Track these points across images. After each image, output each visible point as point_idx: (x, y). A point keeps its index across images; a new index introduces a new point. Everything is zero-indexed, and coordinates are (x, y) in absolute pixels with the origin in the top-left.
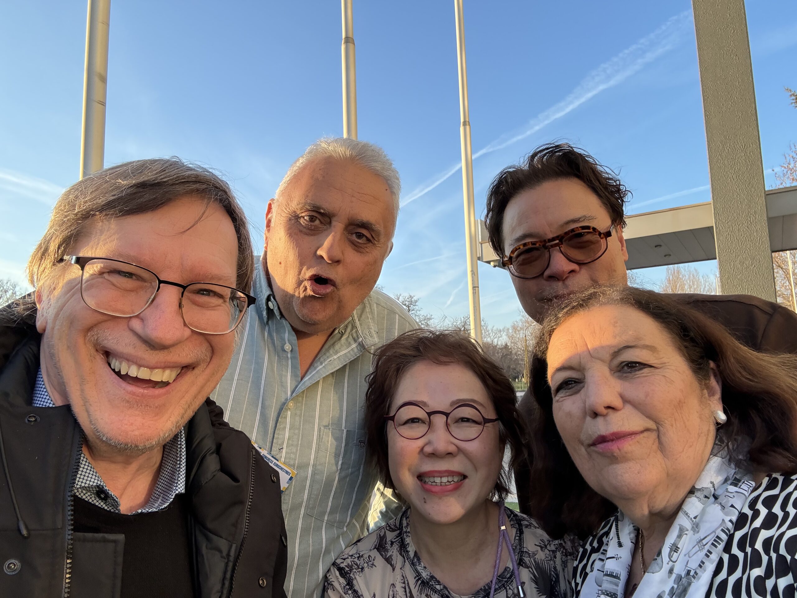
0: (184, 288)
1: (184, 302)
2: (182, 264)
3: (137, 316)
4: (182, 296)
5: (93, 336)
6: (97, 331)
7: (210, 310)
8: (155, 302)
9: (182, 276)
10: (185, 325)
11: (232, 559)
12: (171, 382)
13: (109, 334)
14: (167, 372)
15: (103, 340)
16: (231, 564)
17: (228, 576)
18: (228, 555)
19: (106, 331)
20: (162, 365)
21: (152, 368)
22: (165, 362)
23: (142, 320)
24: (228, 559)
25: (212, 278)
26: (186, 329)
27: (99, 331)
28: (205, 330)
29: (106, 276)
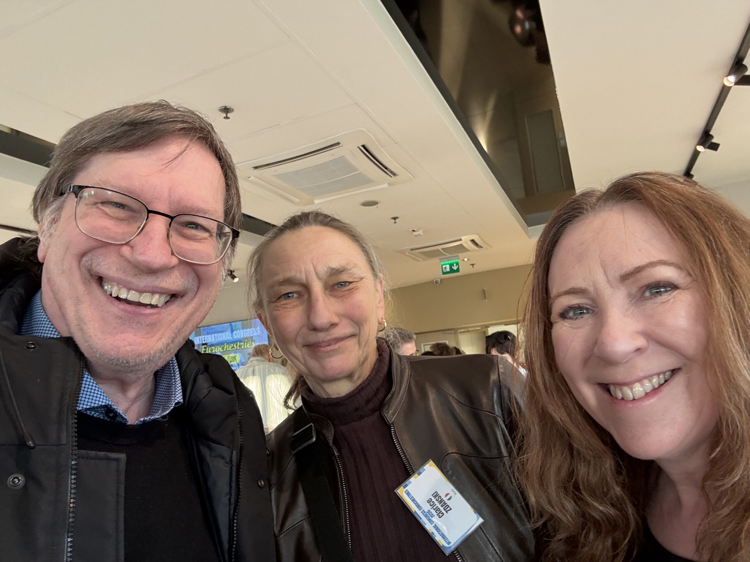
0: (172, 218)
1: (171, 233)
2: (170, 196)
3: (127, 244)
4: (170, 227)
5: (87, 261)
6: (91, 257)
7: (196, 242)
8: (144, 230)
9: (170, 208)
10: (173, 254)
11: (234, 463)
12: (160, 305)
13: (102, 261)
14: (157, 296)
15: (96, 266)
16: (234, 469)
17: (234, 479)
18: (231, 461)
19: (99, 257)
20: (150, 289)
21: (141, 292)
22: (153, 287)
23: (132, 247)
24: (232, 464)
25: (198, 211)
26: (173, 257)
27: (93, 257)
28: (192, 260)
29: (100, 206)
